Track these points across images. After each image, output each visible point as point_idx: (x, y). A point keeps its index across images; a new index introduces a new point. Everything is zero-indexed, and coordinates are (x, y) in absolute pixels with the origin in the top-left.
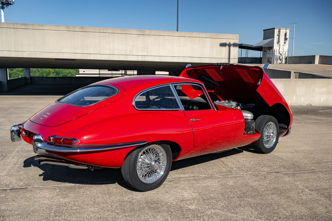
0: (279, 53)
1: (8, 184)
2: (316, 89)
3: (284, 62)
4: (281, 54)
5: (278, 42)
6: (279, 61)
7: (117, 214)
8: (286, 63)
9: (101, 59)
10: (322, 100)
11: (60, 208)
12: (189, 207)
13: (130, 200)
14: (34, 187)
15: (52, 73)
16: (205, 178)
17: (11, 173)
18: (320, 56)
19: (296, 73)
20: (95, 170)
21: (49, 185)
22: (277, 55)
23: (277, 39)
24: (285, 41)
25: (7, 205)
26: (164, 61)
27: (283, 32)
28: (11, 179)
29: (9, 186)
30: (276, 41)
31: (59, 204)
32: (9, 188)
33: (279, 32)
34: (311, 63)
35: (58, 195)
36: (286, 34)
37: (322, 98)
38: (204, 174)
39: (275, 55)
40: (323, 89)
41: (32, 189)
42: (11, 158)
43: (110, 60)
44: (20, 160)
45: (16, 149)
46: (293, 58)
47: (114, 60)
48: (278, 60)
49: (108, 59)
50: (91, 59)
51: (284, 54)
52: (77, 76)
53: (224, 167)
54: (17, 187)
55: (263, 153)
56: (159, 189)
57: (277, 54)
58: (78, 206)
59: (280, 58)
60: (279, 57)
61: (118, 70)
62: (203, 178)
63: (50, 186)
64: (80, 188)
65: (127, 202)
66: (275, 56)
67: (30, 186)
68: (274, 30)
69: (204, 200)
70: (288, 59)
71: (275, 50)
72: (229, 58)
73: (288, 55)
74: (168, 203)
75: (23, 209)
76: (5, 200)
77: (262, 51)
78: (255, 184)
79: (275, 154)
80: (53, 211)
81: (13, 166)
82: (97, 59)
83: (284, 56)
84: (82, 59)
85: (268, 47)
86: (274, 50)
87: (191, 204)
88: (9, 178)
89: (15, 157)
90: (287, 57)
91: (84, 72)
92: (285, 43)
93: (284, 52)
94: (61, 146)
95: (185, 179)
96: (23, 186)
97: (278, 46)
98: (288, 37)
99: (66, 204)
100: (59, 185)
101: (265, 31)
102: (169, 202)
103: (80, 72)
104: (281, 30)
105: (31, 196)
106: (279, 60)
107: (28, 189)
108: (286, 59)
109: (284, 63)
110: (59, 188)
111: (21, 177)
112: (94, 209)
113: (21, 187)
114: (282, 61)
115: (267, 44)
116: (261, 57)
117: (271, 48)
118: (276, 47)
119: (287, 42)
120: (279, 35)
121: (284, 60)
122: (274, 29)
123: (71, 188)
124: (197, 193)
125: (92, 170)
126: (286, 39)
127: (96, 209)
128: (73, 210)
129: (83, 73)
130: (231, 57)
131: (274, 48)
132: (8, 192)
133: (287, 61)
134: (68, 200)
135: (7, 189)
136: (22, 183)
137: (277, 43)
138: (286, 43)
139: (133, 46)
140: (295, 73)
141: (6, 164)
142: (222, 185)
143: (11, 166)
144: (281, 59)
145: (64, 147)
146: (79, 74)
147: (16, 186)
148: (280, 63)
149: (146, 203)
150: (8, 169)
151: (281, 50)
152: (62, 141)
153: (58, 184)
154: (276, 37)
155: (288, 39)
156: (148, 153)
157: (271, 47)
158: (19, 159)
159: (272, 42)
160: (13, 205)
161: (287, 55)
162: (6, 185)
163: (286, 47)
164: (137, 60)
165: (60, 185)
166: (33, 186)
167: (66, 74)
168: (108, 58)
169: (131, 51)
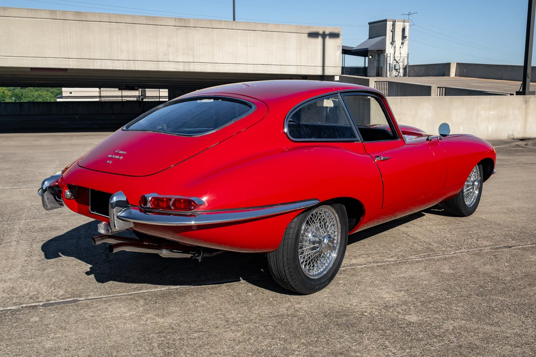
0: (395, 60)
1: (34, 295)
2: (482, 112)
3: (401, 74)
4: (397, 62)
5: (393, 42)
6: (394, 73)
7: (284, 342)
8: (405, 75)
9: (114, 69)
10: (490, 130)
11: (164, 337)
12: (406, 318)
13: (291, 311)
14: (90, 298)
15: (8, 97)
16: (396, 264)
17: (29, 273)
18: (457, 64)
19: (441, 89)
20: (204, 259)
21: (119, 293)
22: (391, 63)
23: (390, 37)
24: (402, 40)
25: (53, 338)
26: (221, 72)
27: (399, 26)
28: (36, 284)
29: (38, 298)
30: (390, 39)
31: (160, 328)
32: (41, 304)
33: (394, 25)
34: (444, 75)
35: (146, 311)
36: (404, 30)
37: (490, 127)
38: (390, 256)
39: (388, 62)
40: (492, 113)
41: (88, 302)
42: (14, 243)
43: (130, 69)
44: (34, 246)
45: (16, 227)
46: (416, 68)
47: (137, 69)
48: (392, 70)
49: (125, 69)
50: (96, 68)
51: (401, 60)
52: (58, 100)
53: (415, 242)
54: (55, 300)
55: (462, 215)
56: (332, 286)
57: (390, 61)
58: (199, 332)
59: (396, 68)
60: (395, 66)
61: (136, 88)
62: (392, 263)
63: (122, 294)
64: (181, 294)
65: (289, 316)
66: (388, 65)
67: (80, 296)
68: (386, 23)
69: (423, 303)
70: (407, 70)
71: (389, 55)
72: (323, 66)
73: (408, 63)
74: (366, 314)
75: (90, 344)
76: (44, 328)
77: (367, 56)
78: (488, 268)
79: (480, 216)
80: (156, 345)
81: (26, 258)
82: (107, 68)
83: (401, 64)
84: (80, 68)
85: (377, 51)
86: (386, 54)
87: (406, 312)
88: (30, 284)
89: (21, 242)
90: (406, 66)
91: (71, 93)
92: (402, 43)
93: (402, 58)
94: (170, 214)
95: (363, 266)
96: (67, 298)
97: (393, 48)
98: (407, 34)
99: (173, 329)
100: (139, 292)
101: (372, 25)
102: (366, 312)
103: (64, 94)
104: (397, 23)
105: (94, 316)
106: (394, 71)
107: (80, 302)
108: (405, 69)
109: (402, 76)
110: (141, 296)
111: (54, 280)
112: (236, 335)
113: (65, 300)
114: (399, 72)
115: (374, 45)
116: (367, 65)
117: (381, 52)
118: (389, 50)
119: (406, 42)
120: (393, 31)
121: (401, 71)
122: (386, 21)
123: (164, 295)
124: (403, 292)
125: (198, 260)
126: (404, 37)
127: (239, 334)
128: (194, 339)
129: (69, 95)
130: (326, 64)
131: (387, 52)
132: (41, 310)
133: (406, 72)
134: (173, 320)
135: (36, 306)
136: (61, 292)
137: (391, 44)
138: (405, 44)
139: (169, 46)
140: (438, 88)
141: (11, 255)
142: (434, 274)
143: (24, 260)
144: (397, 70)
145: (175, 215)
146: (62, 97)
147: (53, 298)
148: (396, 76)
149: (326, 316)
150: (20, 266)
151: (397, 54)
152: (172, 204)
153: (135, 289)
154: (389, 34)
155: (407, 37)
156: (313, 221)
157: (381, 50)
158: (32, 245)
159: (384, 42)
160: (65, 336)
161: (406, 63)
162: (31, 298)
163: (405, 51)
164: (176, 69)
165: (139, 290)
166: (87, 296)
167: (33, 98)
168: (125, 67)
169: (164, 55)
